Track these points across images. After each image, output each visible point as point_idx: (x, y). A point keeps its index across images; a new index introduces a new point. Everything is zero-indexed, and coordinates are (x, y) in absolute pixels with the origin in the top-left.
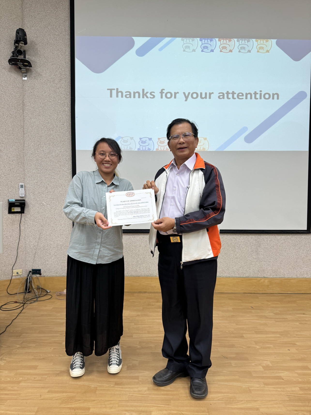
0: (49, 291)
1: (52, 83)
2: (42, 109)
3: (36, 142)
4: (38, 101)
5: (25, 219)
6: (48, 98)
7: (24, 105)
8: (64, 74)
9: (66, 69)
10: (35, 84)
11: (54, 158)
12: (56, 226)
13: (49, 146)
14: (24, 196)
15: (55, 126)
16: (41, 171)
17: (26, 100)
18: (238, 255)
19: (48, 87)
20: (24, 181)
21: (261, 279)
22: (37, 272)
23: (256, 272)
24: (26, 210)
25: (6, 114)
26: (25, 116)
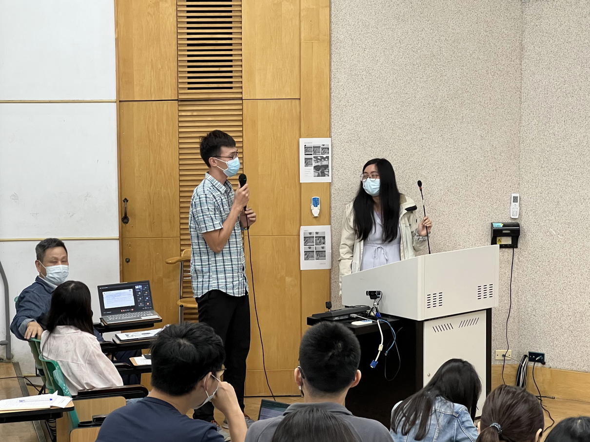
1: (574, 7)
2: (554, 56)
3: (541, 117)
4: (548, 42)
5: (519, 259)
6: (566, 36)
7: (522, 49)
10: (545, 9)
11: (572, 148)
12: (573, 276)
13: (564, 126)
14: (517, 217)
15: (576, 87)
16: (548, 172)
17: (526, 40)
19: (566, 15)
20: (518, 188)
22: (536, 357)
24: (521, 243)
25: (492, 71)
26: (524, 70)
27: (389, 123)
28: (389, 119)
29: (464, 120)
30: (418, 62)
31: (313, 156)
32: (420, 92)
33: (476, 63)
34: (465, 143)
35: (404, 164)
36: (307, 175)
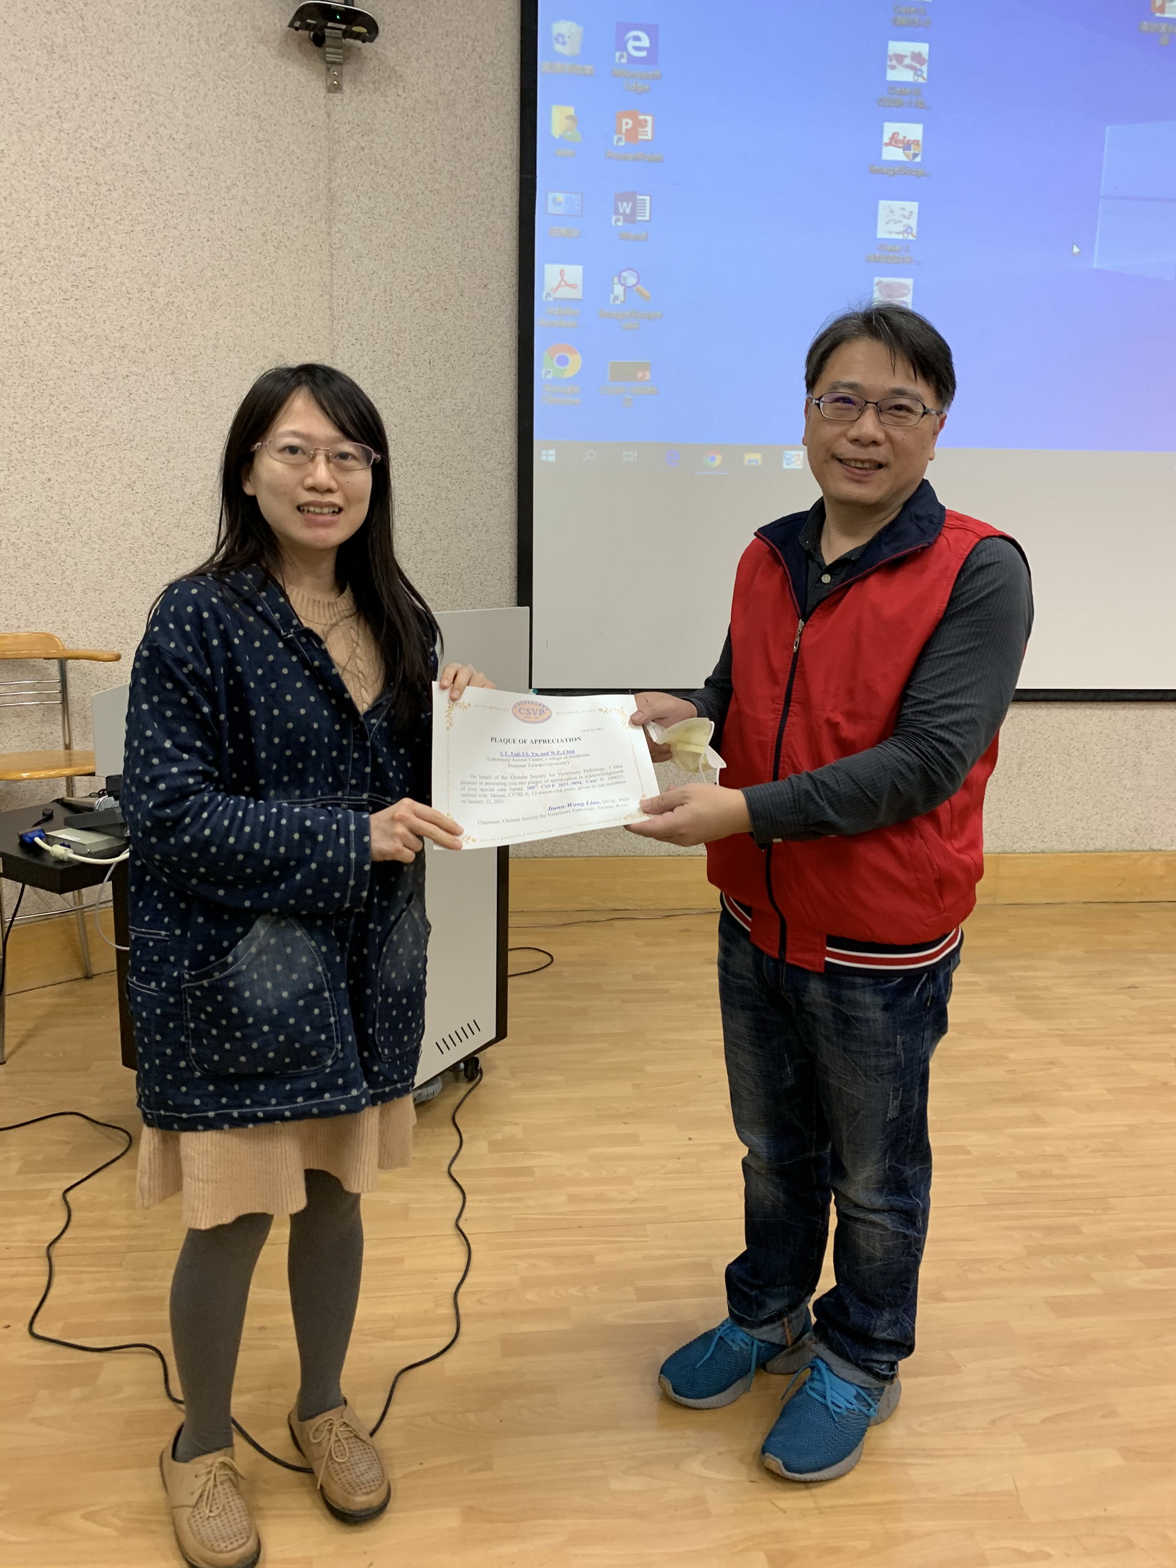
1: (443, 114)
2: (403, 220)
4: (389, 187)
6: (428, 176)
8: (491, 77)
9: (499, 58)
10: (378, 113)
11: (448, 419)
15: (452, 290)
17: (339, 181)
18: (1076, 777)
19: (428, 131)
21: (1142, 857)
23: (1127, 833)
25: (275, 236)
26: (336, 246)
27: (45, 324)
28: (43, 315)
29: (221, 342)
30: (107, 178)
32: (117, 258)
33: (241, 212)
34: (225, 397)
35: (89, 432)
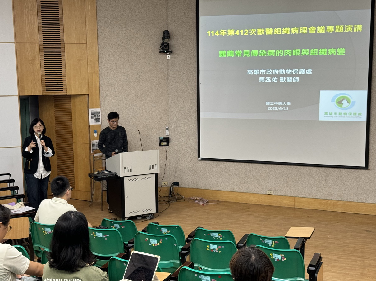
0: (184, 197)
1: (185, 61)
3: (175, 100)
4: (177, 73)
5: (169, 150)
7: (168, 75)
8: (193, 55)
9: (194, 52)
10: (175, 62)
13: (183, 103)
14: (168, 135)
15: (187, 89)
16: (178, 119)
17: (169, 73)
18: (312, 182)
20: (168, 125)
21: (329, 201)
22: (176, 184)
23: (326, 195)
24: (170, 144)
25: (158, 83)
26: (169, 83)
27: (122, 103)
29: (149, 101)
30: (131, 80)
31: (94, 115)
32: (132, 92)
33: (152, 81)
34: (149, 109)
36: (92, 122)
